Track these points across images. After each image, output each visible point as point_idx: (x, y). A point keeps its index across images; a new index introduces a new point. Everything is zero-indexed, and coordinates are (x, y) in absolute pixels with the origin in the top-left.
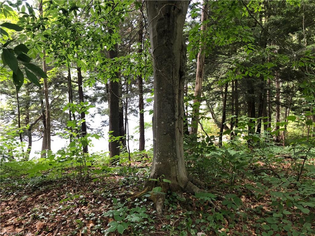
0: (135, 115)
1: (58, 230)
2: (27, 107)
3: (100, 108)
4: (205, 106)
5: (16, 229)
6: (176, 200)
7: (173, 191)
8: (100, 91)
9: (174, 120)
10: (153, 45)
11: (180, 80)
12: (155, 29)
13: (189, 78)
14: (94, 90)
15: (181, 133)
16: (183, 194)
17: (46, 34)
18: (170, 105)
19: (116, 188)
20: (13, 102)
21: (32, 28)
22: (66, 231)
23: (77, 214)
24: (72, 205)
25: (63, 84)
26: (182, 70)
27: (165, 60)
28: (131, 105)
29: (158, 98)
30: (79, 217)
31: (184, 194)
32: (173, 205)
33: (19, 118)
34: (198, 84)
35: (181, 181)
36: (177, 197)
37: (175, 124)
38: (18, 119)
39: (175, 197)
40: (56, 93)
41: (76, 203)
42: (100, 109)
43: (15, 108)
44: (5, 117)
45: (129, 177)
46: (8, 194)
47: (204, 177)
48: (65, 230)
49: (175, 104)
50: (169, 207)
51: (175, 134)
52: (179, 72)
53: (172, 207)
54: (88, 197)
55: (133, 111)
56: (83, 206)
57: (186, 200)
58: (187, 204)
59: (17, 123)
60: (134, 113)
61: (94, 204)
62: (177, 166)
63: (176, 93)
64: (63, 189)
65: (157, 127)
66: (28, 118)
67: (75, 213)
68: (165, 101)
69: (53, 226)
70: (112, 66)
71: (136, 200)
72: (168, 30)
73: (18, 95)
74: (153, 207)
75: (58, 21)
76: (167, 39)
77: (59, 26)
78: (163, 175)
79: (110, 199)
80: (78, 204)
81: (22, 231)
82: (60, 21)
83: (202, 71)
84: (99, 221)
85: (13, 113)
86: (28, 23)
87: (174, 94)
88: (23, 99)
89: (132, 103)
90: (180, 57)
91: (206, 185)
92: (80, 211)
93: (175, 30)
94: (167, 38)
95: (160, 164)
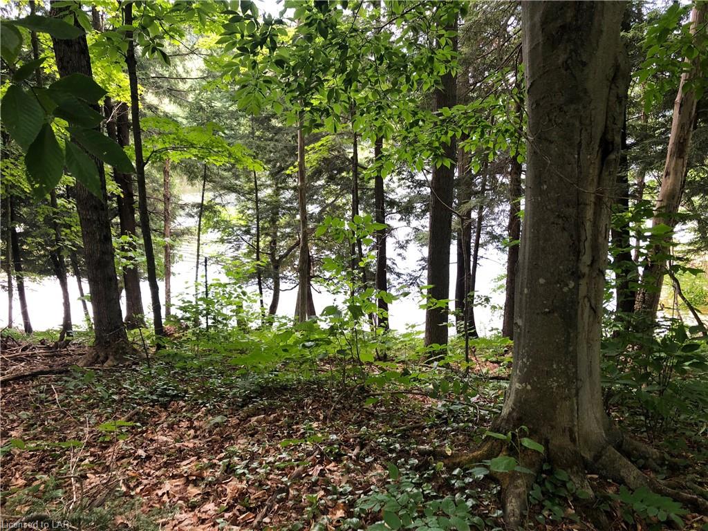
0: (500, 248)
1: (267, 509)
2: (273, 221)
3: (420, 228)
4: (693, 233)
5: (189, 488)
6: (563, 493)
7: (558, 466)
8: (421, 189)
9: (577, 275)
10: (530, 70)
11: (602, 164)
12: (538, 25)
13: (648, 160)
14: (409, 187)
15: (595, 312)
16: (589, 476)
17: (279, 58)
18: (566, 234)
19: (418, 427)
20: (249, 209)
21: (248, 47)
22: (283, 515)
23: (313, 480)
24: (309, 454)
25: (344, 174)
26: (609, 137)
27: (561, 109)
28: (493, 223)
29: (534, 214)
30: (318, 488)
31: (591, 479)
32: (554, 505)
33: (258, 241)
34: (671, 176)
35: (586, 442)
36: (568, 485)
37: (577, 287)
38: (256, 244)
39: (564, 484)
40: (330, 193)
41: (317, 452)
42: (419, 230)
43: (252, 221)
44: (234, 238)
45: (453, 403)
46: (197, 404)
47: (664, 432)
48: (282, 512)
49: (582, 232)
50: (543, 507)
51: (576, 314)
52: (600, 143)
53: (550, 510)
54: (347, 441)
55: (494, 237)
56: (330, 462)
57: (596, 497)
58: (597, 509)
59: (254, 252)
60: (497, 244)
61: (356, 462)
62: (575, 401)
63: (587, 202)
64: (304, 410)
65: (526, 291)
66: (275, 244)
67: (311, 475)
68: (553, 223)
69: (259, 498)
70: (435, 130)
71: (456, 472)
72: (574, 23)
73: (259, 195)
74: (499, 499)
75: (306, 25)
76: (571, 51)
77: (310, 38)
78: (523, 427)
79: (394, 455)
80: (321, 454)
81: (199, 494)
82: (309, 25)
83: (685, 140)
84: (356, 509)
85: (247, 232)
86: (242, 36)
87: (579, 204)
88: (268, 204)
89: (494, 219)
90: (608, 100)
91: (663, 459)
92: (322, 473)
93: (596, 24)
94: (569, 48)
95: (528, 390)
